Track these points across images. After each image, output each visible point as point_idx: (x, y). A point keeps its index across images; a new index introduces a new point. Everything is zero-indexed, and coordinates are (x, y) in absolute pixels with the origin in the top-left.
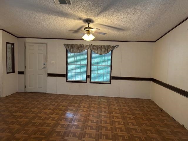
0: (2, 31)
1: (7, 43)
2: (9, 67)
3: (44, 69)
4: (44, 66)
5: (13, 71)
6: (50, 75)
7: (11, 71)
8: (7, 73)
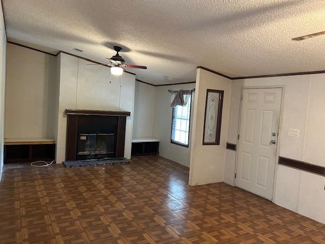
0: (201, 70)
1: (208, 91)
2: (209, 132)
3: (273, 145)
4: (274, 138)
5: (217, 142)
6: (284, 161)
7: (214, 140)
8: (204, 144)
